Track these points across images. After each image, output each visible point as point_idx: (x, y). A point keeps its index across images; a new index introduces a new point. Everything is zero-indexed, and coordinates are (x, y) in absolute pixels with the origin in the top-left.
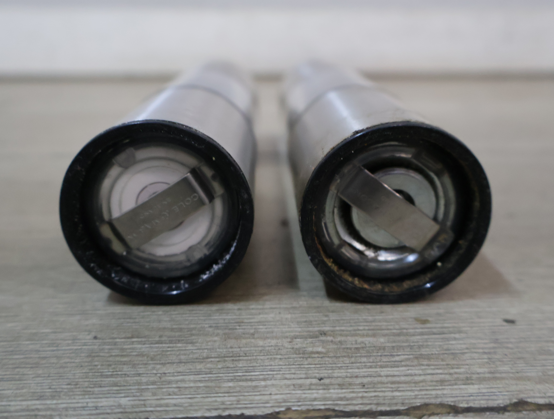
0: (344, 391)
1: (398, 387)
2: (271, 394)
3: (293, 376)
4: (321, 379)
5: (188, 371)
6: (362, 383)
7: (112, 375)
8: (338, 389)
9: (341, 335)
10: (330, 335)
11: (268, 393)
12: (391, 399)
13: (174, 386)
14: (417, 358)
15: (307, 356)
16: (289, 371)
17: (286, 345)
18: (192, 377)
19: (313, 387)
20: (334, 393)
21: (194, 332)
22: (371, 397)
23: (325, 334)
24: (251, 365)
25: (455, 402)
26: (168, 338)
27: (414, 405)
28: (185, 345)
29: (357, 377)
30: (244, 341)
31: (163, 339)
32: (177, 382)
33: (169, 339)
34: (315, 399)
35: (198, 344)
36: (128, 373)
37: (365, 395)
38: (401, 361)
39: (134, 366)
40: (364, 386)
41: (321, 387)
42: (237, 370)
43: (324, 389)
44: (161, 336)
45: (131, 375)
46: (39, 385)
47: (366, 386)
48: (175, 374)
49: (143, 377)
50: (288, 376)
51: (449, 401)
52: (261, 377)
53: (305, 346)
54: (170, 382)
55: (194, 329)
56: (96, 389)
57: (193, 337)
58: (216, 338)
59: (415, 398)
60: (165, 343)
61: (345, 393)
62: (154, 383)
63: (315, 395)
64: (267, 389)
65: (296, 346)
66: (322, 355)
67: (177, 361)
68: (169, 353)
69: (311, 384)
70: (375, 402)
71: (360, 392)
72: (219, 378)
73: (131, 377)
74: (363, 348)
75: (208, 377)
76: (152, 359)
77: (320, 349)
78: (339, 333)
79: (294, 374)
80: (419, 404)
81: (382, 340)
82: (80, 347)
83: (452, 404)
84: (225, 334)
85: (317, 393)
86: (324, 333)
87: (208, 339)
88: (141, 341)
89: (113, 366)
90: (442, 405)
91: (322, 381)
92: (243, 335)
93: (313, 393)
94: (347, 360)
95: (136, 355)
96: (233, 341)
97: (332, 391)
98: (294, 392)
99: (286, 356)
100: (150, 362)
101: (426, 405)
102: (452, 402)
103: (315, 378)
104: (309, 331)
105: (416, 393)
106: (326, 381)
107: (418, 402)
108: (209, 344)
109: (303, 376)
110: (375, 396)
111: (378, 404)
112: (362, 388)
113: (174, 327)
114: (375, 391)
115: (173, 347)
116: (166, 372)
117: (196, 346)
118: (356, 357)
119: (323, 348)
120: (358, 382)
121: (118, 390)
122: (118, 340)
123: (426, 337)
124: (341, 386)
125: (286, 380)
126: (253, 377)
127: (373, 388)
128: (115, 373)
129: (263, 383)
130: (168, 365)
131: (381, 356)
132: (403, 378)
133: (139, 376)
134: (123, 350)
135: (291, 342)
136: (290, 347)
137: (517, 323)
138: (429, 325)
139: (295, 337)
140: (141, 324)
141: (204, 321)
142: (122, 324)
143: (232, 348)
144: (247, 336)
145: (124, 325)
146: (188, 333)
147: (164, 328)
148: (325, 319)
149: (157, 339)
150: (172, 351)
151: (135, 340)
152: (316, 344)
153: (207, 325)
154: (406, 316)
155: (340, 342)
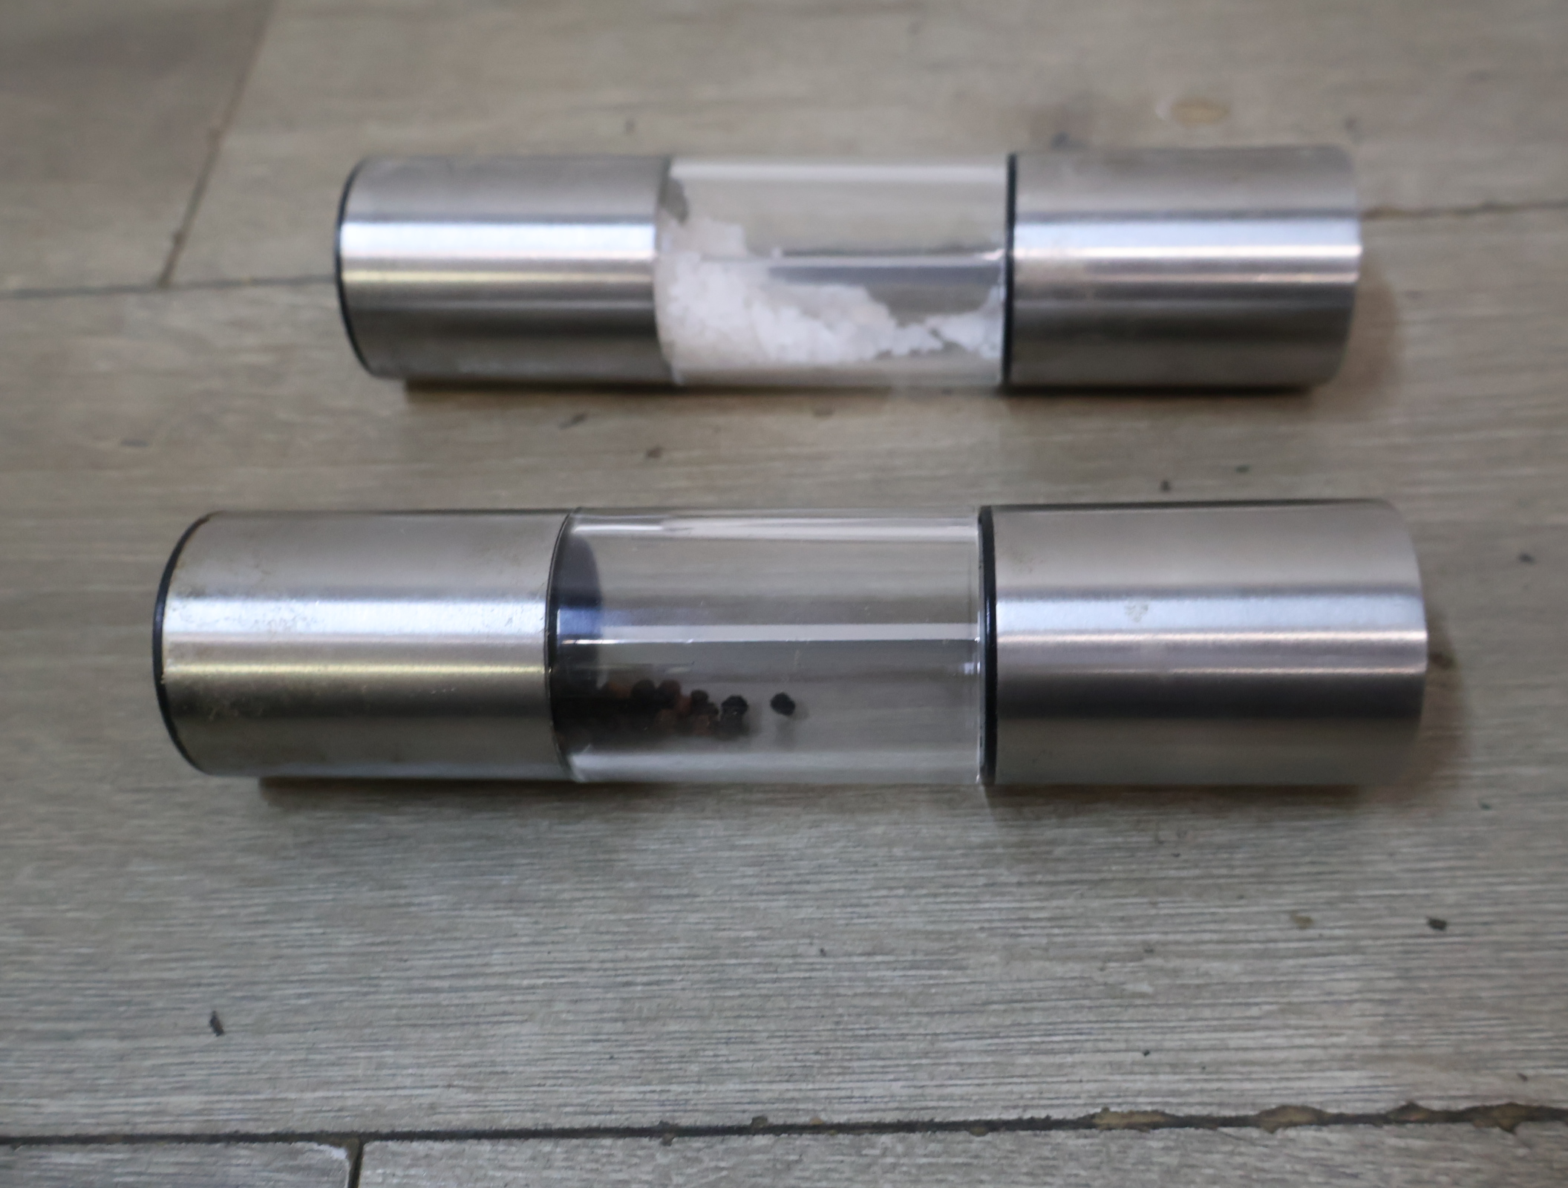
0: (1177, 1077)
1: (1250, 1073)
2: (1081, 1081)
3: (1109, 1045)
4: (1146, 1053)
5: (967, 1030)
6: (1201, 1063)
7: (867, 1035)
8: (1168, 1073)
9: (1176, 953)
10: (1159, 954)
11: (1077, 1078)
12: (1238, 1096)
13: (953, 1060)
15: (1126, 1001)
16: (1103, 1034)
17: (1098, 977)
18: (973, 1044)
19: (1136, 1069)
20: (1166, 1080)
21: (960, 942)
22: (1213, 1090)
24: (1050, 1020)
25: (1321, 1103)
26: (927, 954)
27: (1267, 1108)
28: (951, 972)
29: (1195, 1050)
30: (1036, 965)
31: (920, 957)
32: (956, 1051)
33: (927, 958)
34: (1139, 1093)
35: (969, 972)
36: (888, 1032)
37: (1206, 1086)
40: (1204, 1068)
41: (1147, 1070)
42: (1032, 1031)
43: (1151, 1073)
45: (893, 1038)
46: (781, 1052)
47: (1208, 1069)
48: (952, 1037)
49: (909, 1041)
50: (1102, 1045)
51: (1314, 1101)
52: (1066, 1046)
53: (1122, 979)
54: (946, 1053)
56: (855, 1064)
57: (961, 955)
58: (994, 958)
59: (1270, 1096)
60: (924, 968)
61: (1178, 1081)
62: (926, 1054)
63: (1139, 1086)
64: (1075, 1070)
65: (1111, 980)
66: (1148, 1001)
67: (948, 1008)
69: (1133, 1063)
70: (1217, 1100)
71: (1197, 1081)
72: (1010, 1047)
73: (893, 1041)
74: (1207, 985)
75: (997, 1044)
76: (913, 1004)
77: (1145, 988)
79: (1110, 1040)
80: (1273, 1107)
81: (1236, 967)
82: (807, 975)
83: (1318, 1107)
84: (1006, 947)
85: (1142, 1080)
86: (1150, 950)
87: (983, 960)
88: (889, 962)
89: (864, 1018)
90: (1303, 1109)
91: (1149, 1058)
92: (1032, 952)
93: (1135, 1081)
94: (1183, 1013)
95: (891, 995)
96: (1020, 963)
97: (1162, 1077)
98: (1111, 1078)
101: (1283, 1109)
102: (1318, 1103)
103: (1138, 1050)
104: (1127, 944)
105: (1274, 1085)
106: (1153, 1057)
107: (1273, 1103)
108: (986, 970)
109: (1123, 1046)
110: (1218, 1090)
111: (1221, 1105)
112: (1202, 1073)
113: (930, 928)
114: (1218, 1080)
115: (935, 977)
116: (938, 1032)
117: (968, 976)
119: (1149, 984)
120: (1196, 1061)
121: (883, 1067)
122: (856, 959)
123: (1302, 961)
124: (1175, 1067)
125: (1099, 1054)
126: (1056, 1046)
127: (1216, 1073)
128: (871, 1032)
129: (1069, 1059)
130: (937, 1017)
132: (1258, 1055)
133: (903, 1040)
135: (1102, 969)
136: (1101, 980)
137: (1450, 929)
138: (1311, 932)
139: (1109, 958)
140: (880, 920)
141: (970, 915)
142: (852, 918)
143: (1019, 981)
144: (1038, 953)
145: (856, 921)
146: (952, 944)
147: (915, 932)
148: (1153, 912)
149: (910, 958)
150: (937, 985)
151: (879, 958)
152: (1140, 974)
153: (976, 926)
154: (1278, 909)
155: (1174, 970)
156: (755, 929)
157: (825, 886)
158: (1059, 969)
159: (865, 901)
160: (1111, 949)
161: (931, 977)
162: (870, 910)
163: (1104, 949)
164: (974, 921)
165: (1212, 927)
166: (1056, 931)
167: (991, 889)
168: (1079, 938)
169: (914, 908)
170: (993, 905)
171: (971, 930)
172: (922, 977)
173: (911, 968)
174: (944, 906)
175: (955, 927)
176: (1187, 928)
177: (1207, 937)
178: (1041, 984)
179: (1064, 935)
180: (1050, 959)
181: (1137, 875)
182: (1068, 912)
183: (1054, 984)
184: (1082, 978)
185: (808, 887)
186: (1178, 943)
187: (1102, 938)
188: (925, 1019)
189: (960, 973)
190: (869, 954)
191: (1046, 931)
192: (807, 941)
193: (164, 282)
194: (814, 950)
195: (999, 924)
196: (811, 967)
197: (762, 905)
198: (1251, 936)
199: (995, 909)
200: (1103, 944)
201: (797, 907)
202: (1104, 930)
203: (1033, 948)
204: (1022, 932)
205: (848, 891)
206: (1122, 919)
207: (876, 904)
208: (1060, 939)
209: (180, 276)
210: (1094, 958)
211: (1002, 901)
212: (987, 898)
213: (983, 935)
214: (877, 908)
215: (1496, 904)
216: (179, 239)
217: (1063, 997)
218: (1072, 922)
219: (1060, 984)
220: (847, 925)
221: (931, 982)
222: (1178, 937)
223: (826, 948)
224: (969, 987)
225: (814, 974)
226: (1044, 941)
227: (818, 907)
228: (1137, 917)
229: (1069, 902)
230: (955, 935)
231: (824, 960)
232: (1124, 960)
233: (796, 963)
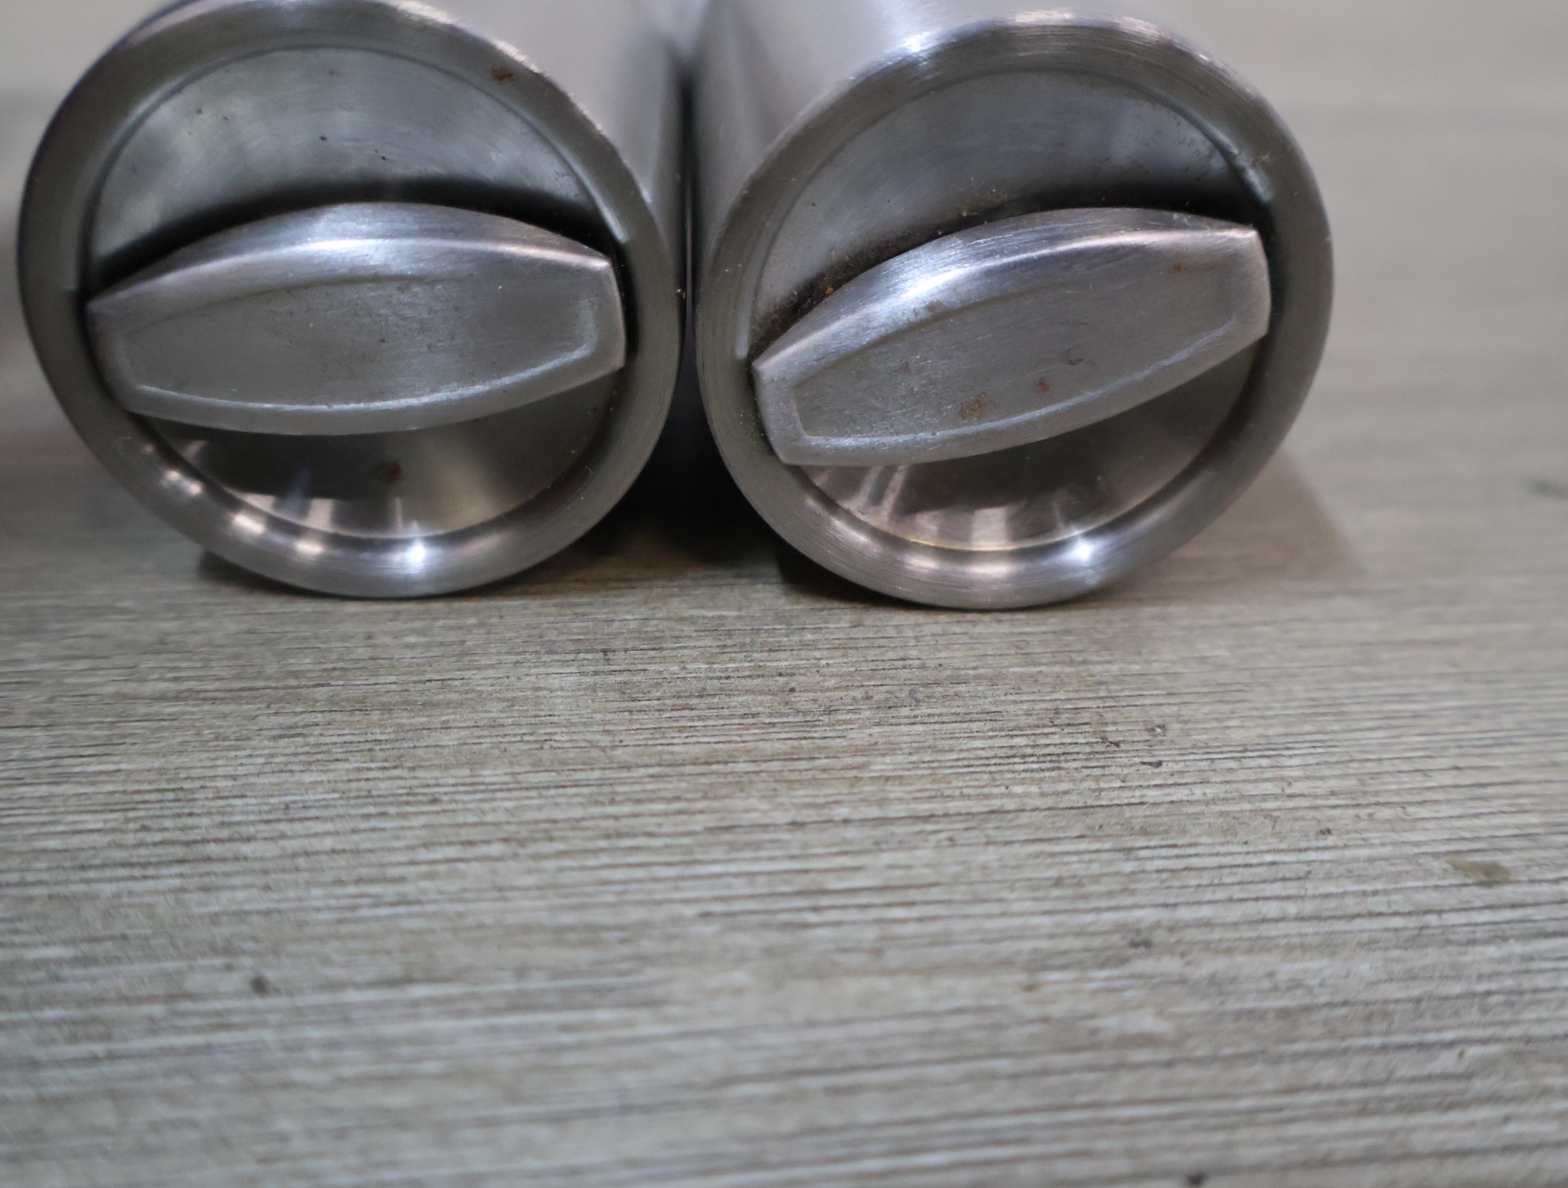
5: (666, 1154)
9: (1207, 947)
10: (1170, 950)
14: (1518, 1056)
15: (1108, 1057)
17: (1018, 1002)
21: (647, 946)
23: (1147, 944)
24: (909, 1114)
26: (552, 977)
28: (625, 1013)
30: (853, 987)
31: (536, 983)
33: (557, 984)
35: (674, 1010)
38: (1467, 1076)
39: (444, 1132)
44: (521, 972)
53: (1086, 1006)
55: (643, 928)
57: (651, 973)
58: (739, 977)
60: (550, 1008)
65: (1058, 1010)
66: (1164, 1055)
67: (610, 1101)
68: (569, 1059)
76: (513, 1096)
77: (1147, 1022)
78: (1200, 935)
81: (1366, 967)
84: (769, 952)
86: (1142, 942)
87: (712, 982)
88: (450, 999)
92: (840, 958)
95: (445, 1077)
96: (808, 987)
99: (1034, 1063)
100: (509, 1111)
104: (1084, 932)
108: (720, 1004)
113: (567, 919)
116: (580, 1161)
117: (670, 1019)
118: (1296, 1057)
119: (1159, 1013)
122: (351, 996)
130: (579, 1124)
131: (1384, 1048)
134: (380, 1045)
135: (1030, 988)
136: (1032, 1012)
138: (1507, 892)
139: (1040, 963)
140: (431, 908)
141: (677, 889)
142: (354, 908)
143: (811, 1024)
144: (857, 960)
145: (365, 913)
146: (626, 950)
147: (526, 929)
148: (1129, 867)
149: (510, 986)
150: (581, 1046)
151: (419, 991)
152: (1130, 994)
153: (690, 911)
154: (1416, 850)
155: (1213, 981)
156: (65, 943)
158: (917, 994)
159: (395, 872)
160: (1044, 944)
161: (565, 1028)
162: (409, 889)
163: (1027, 946)
164: (686, 901)
165: (1278, 889)
166: (899, 913)
168: (958, 926)
169: (530, 880)
170: (733, 868)
171: (675, 920)
172: (542, 1028)
173: (513, 1008)
174: (605, 874)
175: (635, 915)
176: (1221, 894)
177: (1272, 909)
178: (873, 1029)
179: (920, 920)
180: (886, 973)
182: (926, 874)
183: (910, 1023)
184: (981, 1010)
186: (1207, 924)
187: (1017, 922)
188: (543, 1133)
189: (644, 1014)
190: (392, 983)
191: (873, 914)
192: (219, 961)
194: (236, 981)
195: (751, 905)
197: (108, 889)
198: (1378, 904)
199: (737, 875)
200: (1021, 935)
202: (1016, 907)
203: (844, 950)
204: (812, 917)
207: (431, 876)
208: (910, 929)
210: (1007, 963)
211: (757, 859)
213: (708, 929)
214: (426, 884)
217: (935, 1055)
218: (935, 893)
219: (922, 1025)
220: (340, 922)
221: (567, 1038)
222: (1205, 912)
223: (271, 975)
224: (674, 1046)
225: (222, 1037)
226: (870, 934)
227: (267, 888)
228: (1097, 878)
229: (924, 854)
230: (634, 932)
231: (259, 1002)
232: (1080, 965)
233: (176, 1014)
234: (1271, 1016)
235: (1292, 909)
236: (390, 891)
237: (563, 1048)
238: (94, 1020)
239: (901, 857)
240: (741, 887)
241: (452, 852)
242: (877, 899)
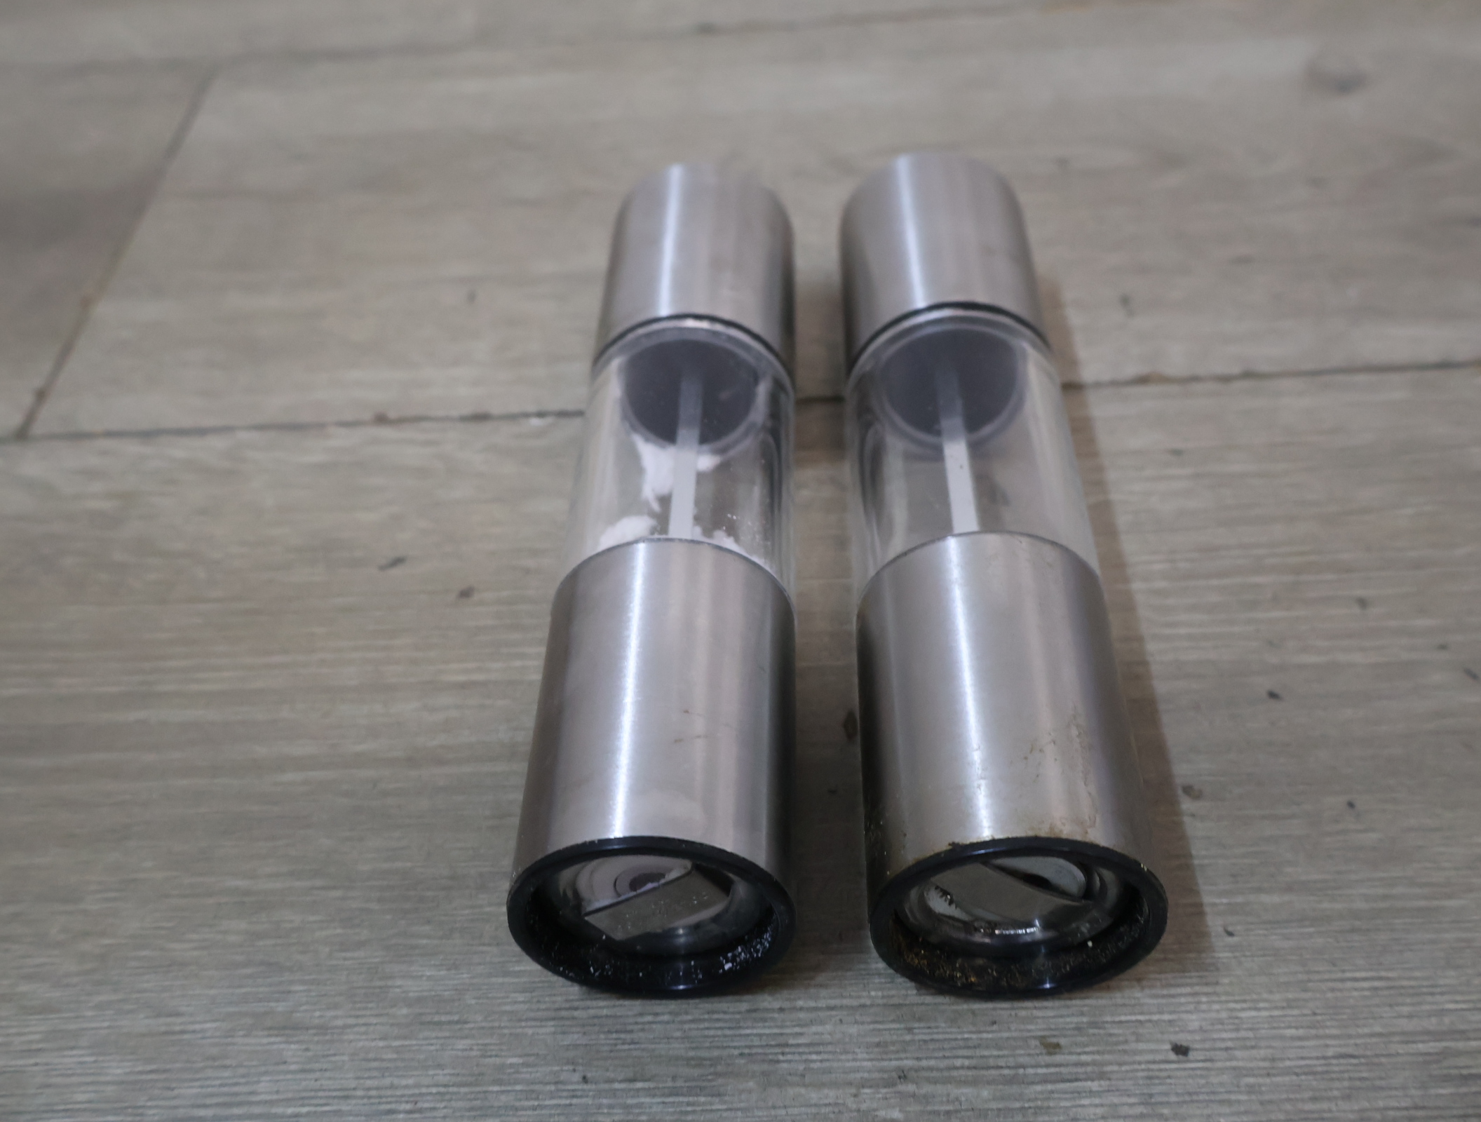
17: (851, 1103)
21: (719, 1068)
23: (905, 1077)
26: (685, 1081)
28: (709, 1099)
30: (792, 1091)
31: (679, 1083)
33: (687, 1084)
35: (727, 1098)
44: (674, 1078)
53: (875, 1105)
57: (720, 1081)
58: (751, 1084)
60: (683, 1095)
65: (864, 1107)
74: (957, 1111)
77: (896, 1114)
81: (985, 1093)
82: (568, 1102)
84: (764, 1073)
86: (903, 1076)
88: (649, 1089)
92: (789, 1078)
104: (882, 1070)
108: (743, 1097)
113: (691, 1054)
115: (693, 1104)
117: (725, 1102)
119: (900, 1111)
122: (617, 1086)
123: (1050, 1087)
135: (855, 1096)
136: (854, 1107)
137: (1192, 1055)
138: (1058, 1058)
139: (863, 1084)
140: (643, 1046)
141: (732, 1041)
142: (616, 1045)
143: (774, 1107)
144: (796, 1079)
145: (619, 1047)
146: (712, 1070)
147: (677, 1058)
148: (908, 1038)
149: (670, 1084)
150: (694, 1112)
151: (639, 1085)
152: (892, 1101)
153: (736, 1052)
154: (1029, 1034)
155: (925, 1096)
156: (520, 1056)
157: (592, 1012)
158: (814, 1096)
159: (630, 1027)
160: (866, 1075)
161: (688, 1104)
162: (635, 1036)
163: (858, 1076)
164: (735, 1048)
165: (965, 1052)
166: (814, 1057)
167: (754, 1015)
168: (835, 1065)
169: (678, 1034)
170: (755, 1031)
171: (731, 1056)
172: (680, 1104)
173: (670, 1095)
174: (706, 1032)
175: (716, 1053)
176: (941, 1054)
177: (958, 1063)
178: (796, 1111)
179: (821, 1061)
180: (805, 1086)
181: (895, 1001)
182: (827, 1038)
183: (809, 1110)
184: (836, 1104)
185: (576, 1013)
186: (931, 1069)
187: (858, 1064)
189: (716, 1100)
190: (630, 1081)
191: (804, 1057)
192: (571, 1068)
193: (22, 435)
194: (577, 1077)
195: (760, 1051)
196: (571, 1094)
197: (530, 1031)
198: (1001, 1062)
199: (756, 1035)
200: (857, 1070)
201: (564, 1033)
202: (860, 1056)
203: (790, 1074)
204: (781, 1058)
205: (615, 1017)
206: (878, 1045)
207: (643, 1030)
208: (817, 1065)
209: (38, 429)
210: (850, 1084)
211: (764, 1027)
212: (749, 1024)
213: (743, 1061)
214: (641, 1034)
215: (1237, 1030)
216: (41, 395)
218: (830, 1048)
219: (814, 1110)
220: (611, 1051)
221: (689, 1109)
222: (932, 1063)
223: (589, 1075)
224: (725, 1114)
225: (575, 1101)
226: (801, 1067)
227: (584, 1033)
228: (893, 1043)
229: (828, 1027)
230: (715, 1061)
231: (585, 1087)
232: (878, 1086)
233: (558, 1090)
234: (942, 1114)
235: (967, 1062)
236: (628, 1037)
237: (687, 1113)
238: (533, 1091)
239: (820, 1029)
240: (756, 1042)
241: (649, 1018)
242: (807, 1050)
